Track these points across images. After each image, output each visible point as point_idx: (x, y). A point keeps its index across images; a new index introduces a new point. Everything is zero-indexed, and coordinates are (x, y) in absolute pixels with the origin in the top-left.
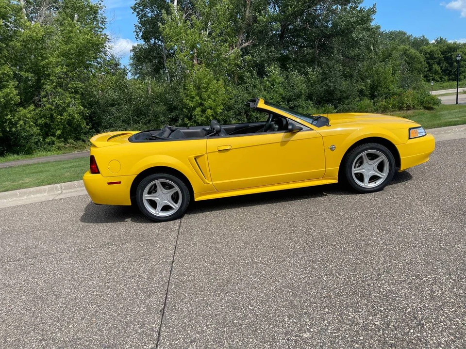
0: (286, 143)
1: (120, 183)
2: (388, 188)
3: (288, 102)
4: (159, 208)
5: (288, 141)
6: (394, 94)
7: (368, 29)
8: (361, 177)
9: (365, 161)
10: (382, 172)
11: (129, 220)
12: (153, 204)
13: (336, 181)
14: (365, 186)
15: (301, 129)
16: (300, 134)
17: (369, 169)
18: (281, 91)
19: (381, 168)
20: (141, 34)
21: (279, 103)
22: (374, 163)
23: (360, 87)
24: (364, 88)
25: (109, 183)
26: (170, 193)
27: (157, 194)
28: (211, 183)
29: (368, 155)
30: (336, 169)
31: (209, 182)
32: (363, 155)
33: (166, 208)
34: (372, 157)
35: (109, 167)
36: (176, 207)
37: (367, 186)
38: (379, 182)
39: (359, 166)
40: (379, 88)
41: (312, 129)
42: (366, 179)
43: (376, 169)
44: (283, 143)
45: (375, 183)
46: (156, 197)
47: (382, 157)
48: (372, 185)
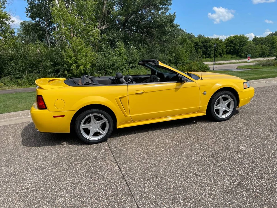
0: (178, 90)
1: (64, 116)
3: (129, 64)
4: (91, 134)
5: (180, 88)
6: (187, 63)
7: (173, 26)
9: (221, 102)
10: (229, 108)
11: (65, 143)
12: (87, 131)
13: (205, 114)
15: (187, 81)
16: (186, 84)
17: (223, 106)
18: (126, 57)
19: (229, 106)
20: (29, 14)
21: (124, 64)
22: (226, 103)
25: (54, 117)
26: (100, 123)
27: (91, 124)
28: (129, 116)
29: (223, 98)
30: (206, 106)
31: (128, 115)
32: (220, 98)
33: (96, 134)
34: (225, 99)
35: (55, 104)
36: (104, 133)
37: (221, 117)
38: (228, 114)
39: (217, 105)
42: (221, 113)
43: (226, 106)
44: (177, 89)
45: (226, 115)
46: (90, 126)
47: (231, 99)
48: (224, 116)
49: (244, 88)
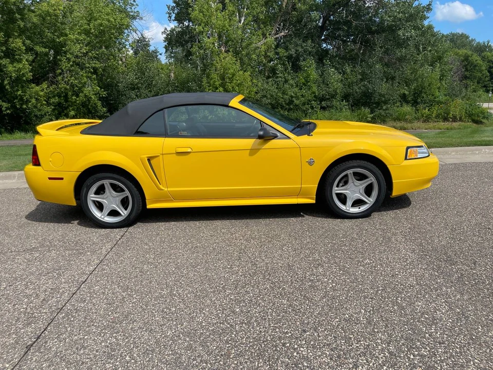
1: (62, 179)
2: (375, 215)
3: (321, 102)
4: (106, 211)
6: (439, 103)
8: (343, 199)
9: (350, 181)
10: (369, 197)
11: (76, 222)
12: (100, 206)
13: (313, 201)
14: (346, 209)
15: (275, 137)
17: (354, 190)
18: (315, 89)
19: (368, 191)
20: (173, 16)
21: (310, 102)
22: (361, 185)
23: (402, 91)
24: (407, 93)
25: (50, 179)
26: (120, 196)
27: (105, 196)
28: (166, 189)
29: (355, 174)
30: (314, 186)
31: (163, 188)
32: (349, 173)
33: (114, 213)
34: (361, 177)
36: (124, 213)
37: (349, 210)
38: (363, 208)
39: (343, 186)
40: (423, 95)
41: (289, 138)
42: (349, 203)
43: (362, 191)
45: (359, 208)
46: (103, 199)
47: (372, 179)
48: (355, 210)
49: (406, 159)
